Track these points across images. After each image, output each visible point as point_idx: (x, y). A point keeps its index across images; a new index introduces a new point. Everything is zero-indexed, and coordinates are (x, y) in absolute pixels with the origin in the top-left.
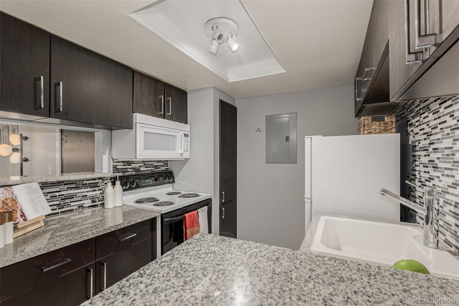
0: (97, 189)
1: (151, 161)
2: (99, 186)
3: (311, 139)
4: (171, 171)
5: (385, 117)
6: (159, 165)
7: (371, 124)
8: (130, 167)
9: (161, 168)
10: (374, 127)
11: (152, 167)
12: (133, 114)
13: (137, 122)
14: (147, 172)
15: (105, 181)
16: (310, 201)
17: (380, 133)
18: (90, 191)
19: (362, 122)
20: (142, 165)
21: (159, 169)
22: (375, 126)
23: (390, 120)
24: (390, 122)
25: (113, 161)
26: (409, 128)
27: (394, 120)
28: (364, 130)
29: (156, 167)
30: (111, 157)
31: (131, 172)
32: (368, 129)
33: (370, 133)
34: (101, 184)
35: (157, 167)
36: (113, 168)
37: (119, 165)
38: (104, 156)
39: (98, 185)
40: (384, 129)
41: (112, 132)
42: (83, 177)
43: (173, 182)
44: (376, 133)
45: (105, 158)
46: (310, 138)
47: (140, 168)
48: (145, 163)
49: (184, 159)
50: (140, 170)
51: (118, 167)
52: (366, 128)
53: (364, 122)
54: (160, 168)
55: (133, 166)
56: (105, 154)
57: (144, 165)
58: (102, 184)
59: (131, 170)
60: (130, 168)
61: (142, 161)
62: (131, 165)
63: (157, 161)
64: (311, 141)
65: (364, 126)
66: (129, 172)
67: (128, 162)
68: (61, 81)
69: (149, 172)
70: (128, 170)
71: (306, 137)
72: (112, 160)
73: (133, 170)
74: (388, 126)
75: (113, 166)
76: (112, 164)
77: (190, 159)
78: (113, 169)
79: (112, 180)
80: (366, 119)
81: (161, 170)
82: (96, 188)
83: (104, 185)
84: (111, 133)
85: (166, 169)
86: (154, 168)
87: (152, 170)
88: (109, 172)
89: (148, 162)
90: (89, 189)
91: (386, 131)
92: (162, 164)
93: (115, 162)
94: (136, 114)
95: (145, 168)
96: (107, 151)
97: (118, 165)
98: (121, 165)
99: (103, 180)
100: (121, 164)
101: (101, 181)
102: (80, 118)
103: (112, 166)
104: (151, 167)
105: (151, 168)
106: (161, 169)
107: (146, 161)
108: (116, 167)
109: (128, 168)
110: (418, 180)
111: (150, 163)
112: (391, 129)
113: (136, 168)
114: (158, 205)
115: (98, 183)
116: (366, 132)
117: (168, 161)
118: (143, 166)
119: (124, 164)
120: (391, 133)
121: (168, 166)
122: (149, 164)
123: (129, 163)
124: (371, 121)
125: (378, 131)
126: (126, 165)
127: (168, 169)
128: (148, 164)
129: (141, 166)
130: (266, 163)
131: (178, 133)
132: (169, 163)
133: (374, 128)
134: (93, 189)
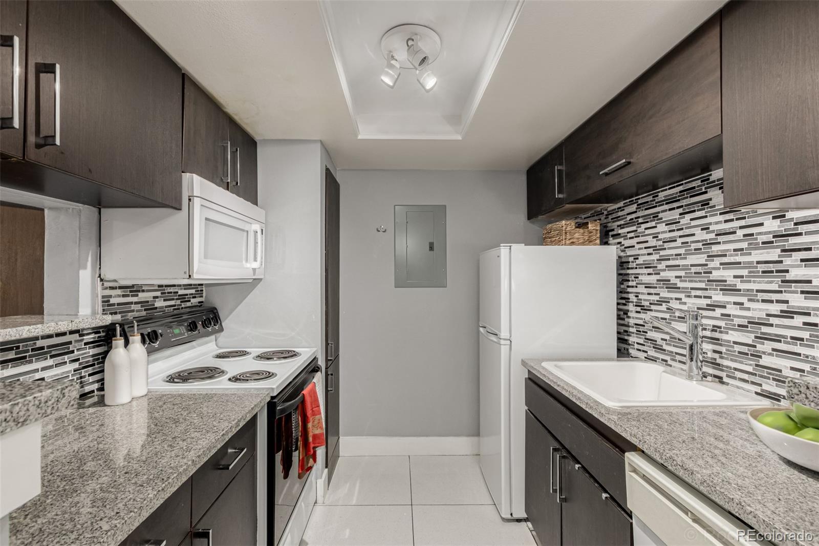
0: (68, 359)
1: (174, 286)
2: (73, 352)
3: (510, 249)
4: (214, 306)
5: (589, 223)
6: (187, 295)
7: (574, 231)
8: (135, 299)
9: (193, 300)
10: (577, 235)
11: (177, 299)
12: (183, 174)
13: (195, 195)
14: (168, 310)
15: (84, 337)
16: (508, 342)
17: (583, 244)
18: (50, 367)
19: (564, 228)
20: (158, 294)
21: (188, 304)
22: (579, 234)
23: (594, 228)
24: (594, 231)
25: (103, 284)
26: (611, 239)
27: (598, 228)
28: (566, 239)
29: (183, 298)
30: (97, 275)
31: (138, 311)
32: (570, 237)
33: (573, 243)
34: (76, 344)
35: (185, 298)
36: (103, 302)
37: (115, 297)
38: (82, 272)
39: (71, 349)
40: (588, 240)
41: (100, 213)
42: (52, 329)
43: (221, 330)
44: (579, 244)
45: (86, 276)
46: (509, 247)
47: (155, 301)
48: (164, 290)
49: (251, 281)
50: (156, 306)
51: (112, 301)
52: (568, 237)
53: (566, 228)
54: (189, 301)
55: (142, 296)
56: (85, 268)
57: (162, 293)
58: (78, 345)
59: (138, 307)
60: (136, 303)
61: (159, 286)
62: (137, 296)
63: (184, 285)
64: (510, 252)
65: (566, 233)
66: (133, 311)
67: (133, 286)
68: (59, 64)
69: (171, 309)
70: (133, 307)
71: (501, 245)
72: (99, 283)
73: (142, 307)
74: (592, 236)
75: (103, 297)
76: (100, 292)
77: (263, 280)
78: (103, 306)
79: (99, 332)
80: (568, 224)
81: (191, 305)
82: (66, 357)
83: (83, 347)
84: (97, 214)
85: (199, 302)
86: (178, 302)
87: (175, 306)
88: (94, 313)
89: (169, 288)
90: (50, 362)
91: (590, 242)
92: (193, 291)
93: (106, 288)
94: (193, 176)
95: (165, 300)
96: (90, 259)
97: (113, 295)
98: (119, 296)
99: (81, 335)
100: (119, 292)
101: (76, 336)
102: (90, 170)
103: (100, 299)
104: (173, 299)
105: (174, 301)
106: (192, 303)
107: (166, 286)
108: (108, 301)
109: (132, 303)
110: (635, 304)
111: (172, 290)
112: (596, 240)
113: (148, 302)
114: (240, 379)
115: (70, 343)
116: (568, 242)
117: (202, 285)
118: (161, 297)
119: (124, 292)
120: (596, 244)
121: (202, 297)
122: (171, 293)
123: (134, 290)
124: (574, 227)
125: (581, 241)
126: (128, 296)
127: (202, 302)
128: (168, 293)
129: (157, 297)
130: (395, 287)
131: (250, 225)
132: (204, 289)
133: (577, 237)
134: (59, 360)
